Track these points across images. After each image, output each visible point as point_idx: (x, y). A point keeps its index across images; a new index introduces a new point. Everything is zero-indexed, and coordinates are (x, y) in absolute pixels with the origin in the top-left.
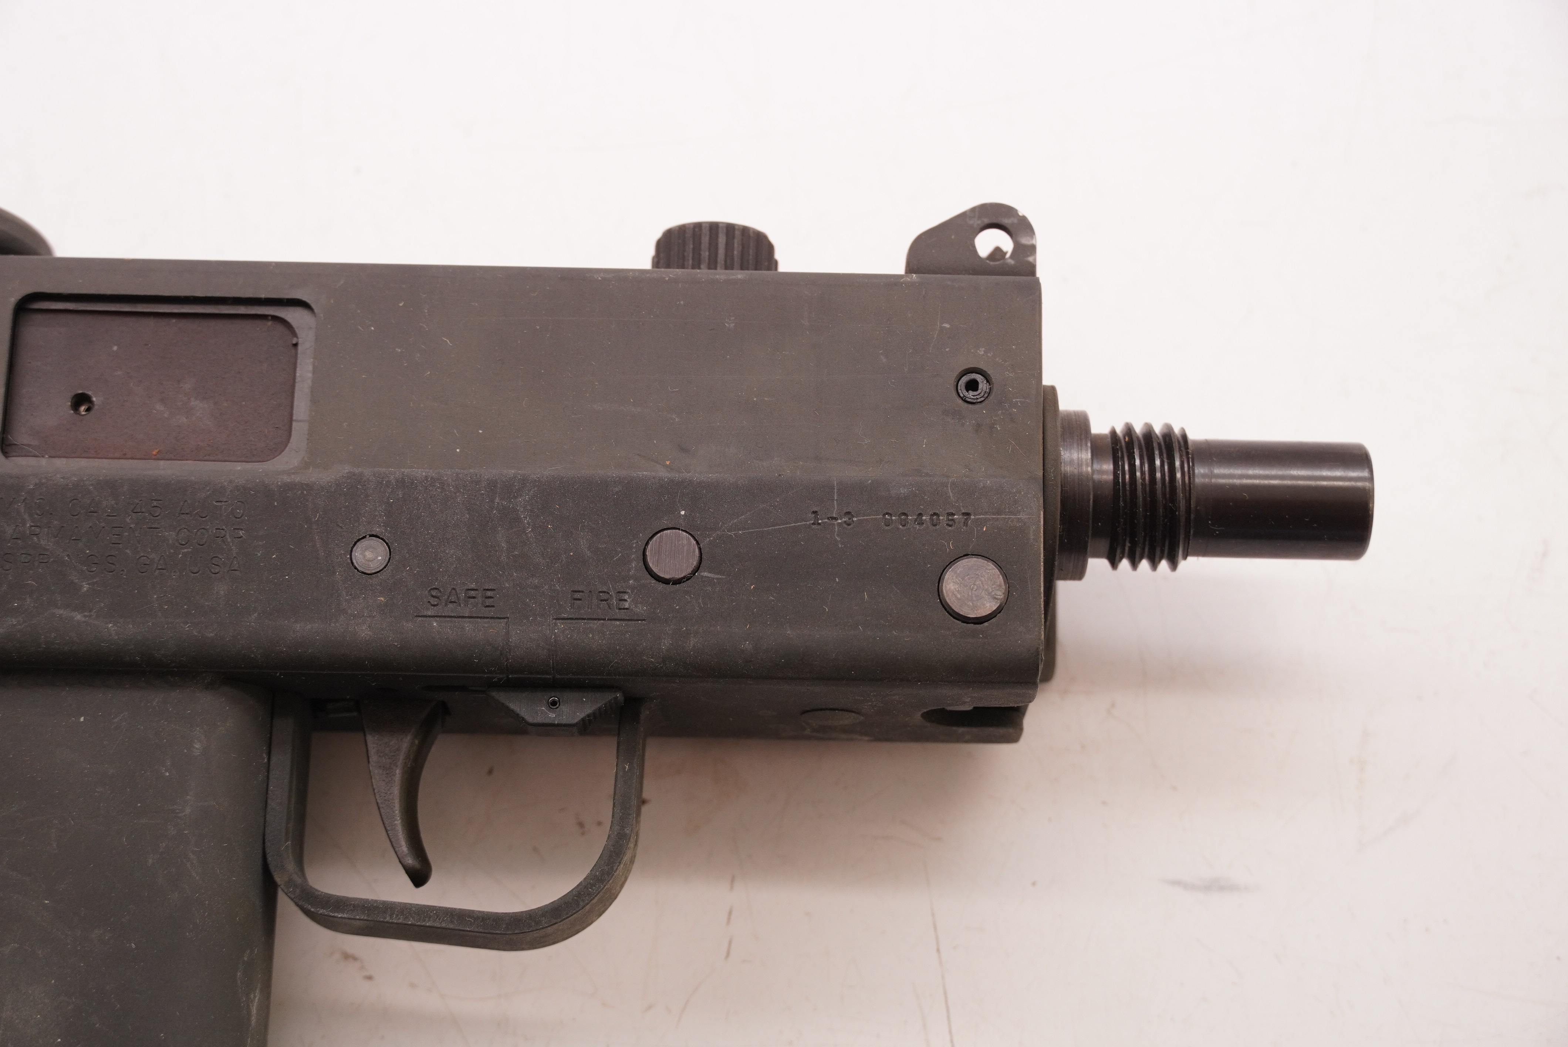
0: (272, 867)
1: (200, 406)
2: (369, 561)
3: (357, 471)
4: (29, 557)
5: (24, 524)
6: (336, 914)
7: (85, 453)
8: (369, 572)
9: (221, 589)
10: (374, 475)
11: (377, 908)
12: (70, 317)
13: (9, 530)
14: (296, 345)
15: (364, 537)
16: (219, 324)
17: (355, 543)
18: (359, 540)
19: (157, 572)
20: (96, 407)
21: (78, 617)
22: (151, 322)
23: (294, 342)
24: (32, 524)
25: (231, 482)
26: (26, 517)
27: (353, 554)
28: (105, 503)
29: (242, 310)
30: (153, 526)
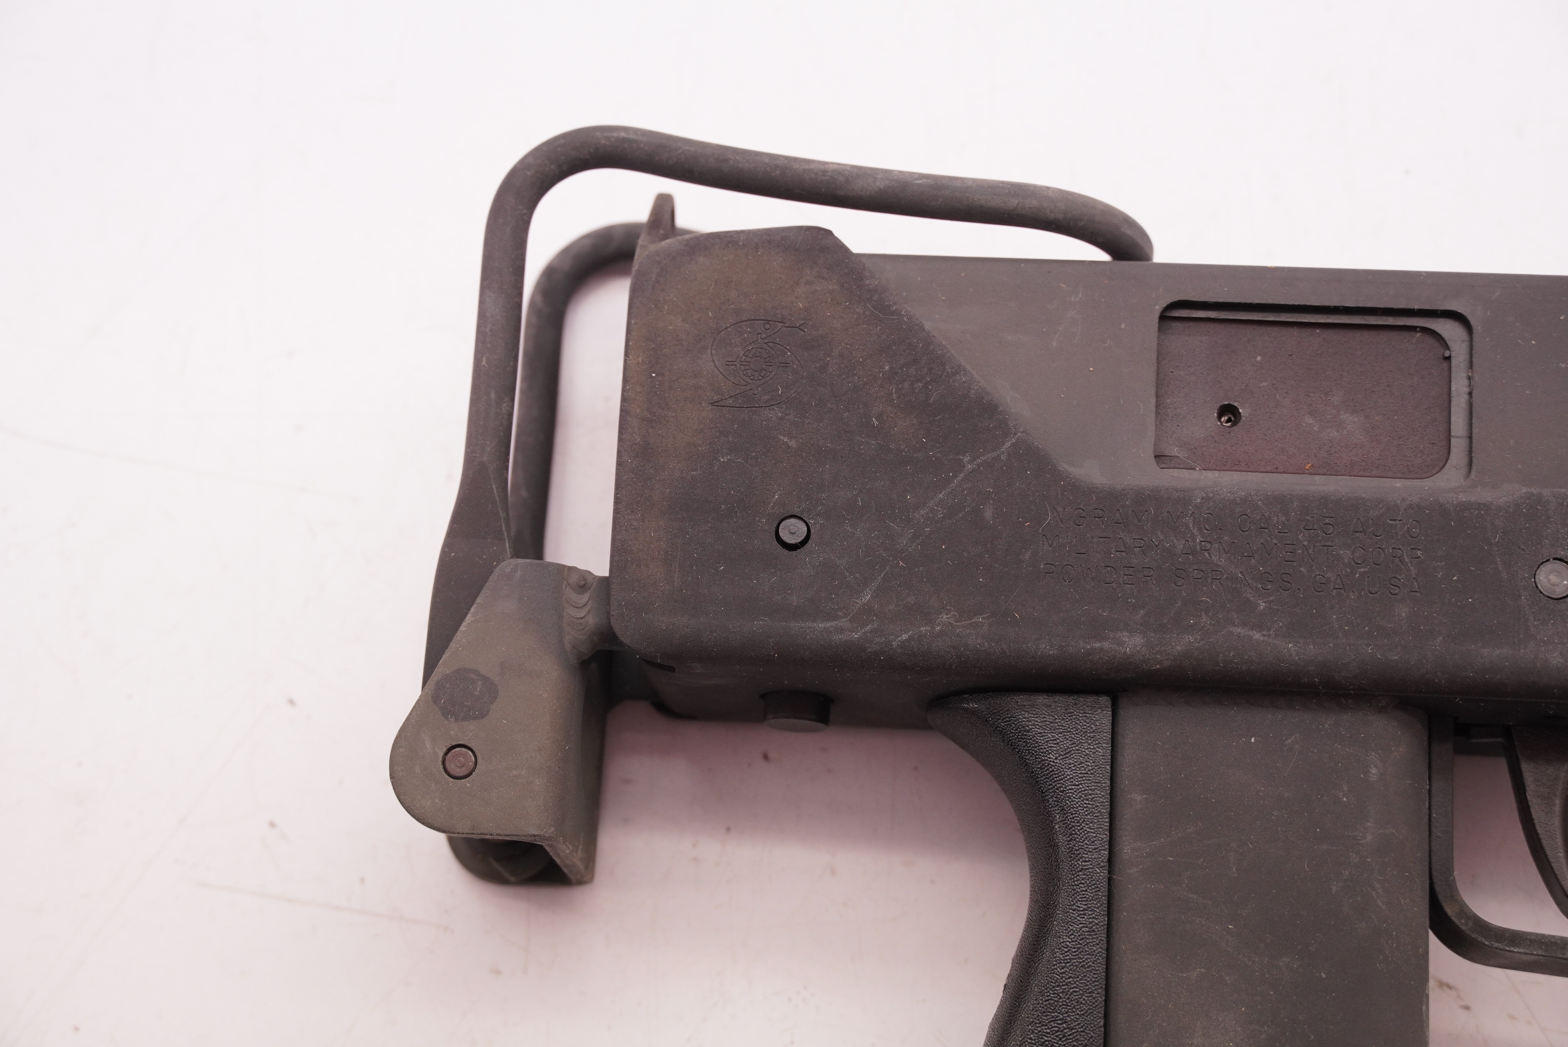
0: (1441, 898)
1: (1352, 421)
2: (1554, 585)
3: (1535, 490)
4: (1202, 574)
5: (1194, 540)
6: (1512, 949)
7: (1235, 466)
8: (1555, 597)
9: (1403, 611)
10: (1554, 496)
11: (1555, 943)
12: (1211, 325)
13: (1180, 545)
14: (1448, 358)
15: (1548, 560)
16: (1366, 335)
17: (1539, 566)
18: (1542, 563)
19: (1335, 591)
20: (1243, 419)
21: (1257, 636)
22: (1295, 332)
23: (1447, 354)
24: (1202, 539)
25: (1403, 500)
26: (1195, 531)
27: (1537, 577)
28: (1275, 519)
29: (1390, 321)
30: (1327, 544)
